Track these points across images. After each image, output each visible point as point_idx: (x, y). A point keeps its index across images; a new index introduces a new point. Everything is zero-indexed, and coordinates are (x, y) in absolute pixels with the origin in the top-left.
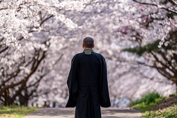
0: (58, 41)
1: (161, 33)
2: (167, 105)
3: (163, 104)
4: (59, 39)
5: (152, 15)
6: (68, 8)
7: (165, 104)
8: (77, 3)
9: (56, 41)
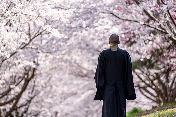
5: (134, 31)
6: (54, 18)
8: (62, 13)
9: (44, 59)
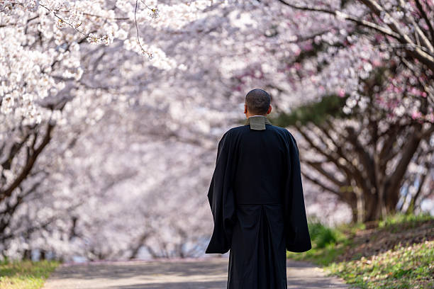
0: (93, 102)
1: (350, 77)
2: (375, 248)
3: (363, 246)
4: (95, 97)
7: (370, 245)
9: (88, 103)
